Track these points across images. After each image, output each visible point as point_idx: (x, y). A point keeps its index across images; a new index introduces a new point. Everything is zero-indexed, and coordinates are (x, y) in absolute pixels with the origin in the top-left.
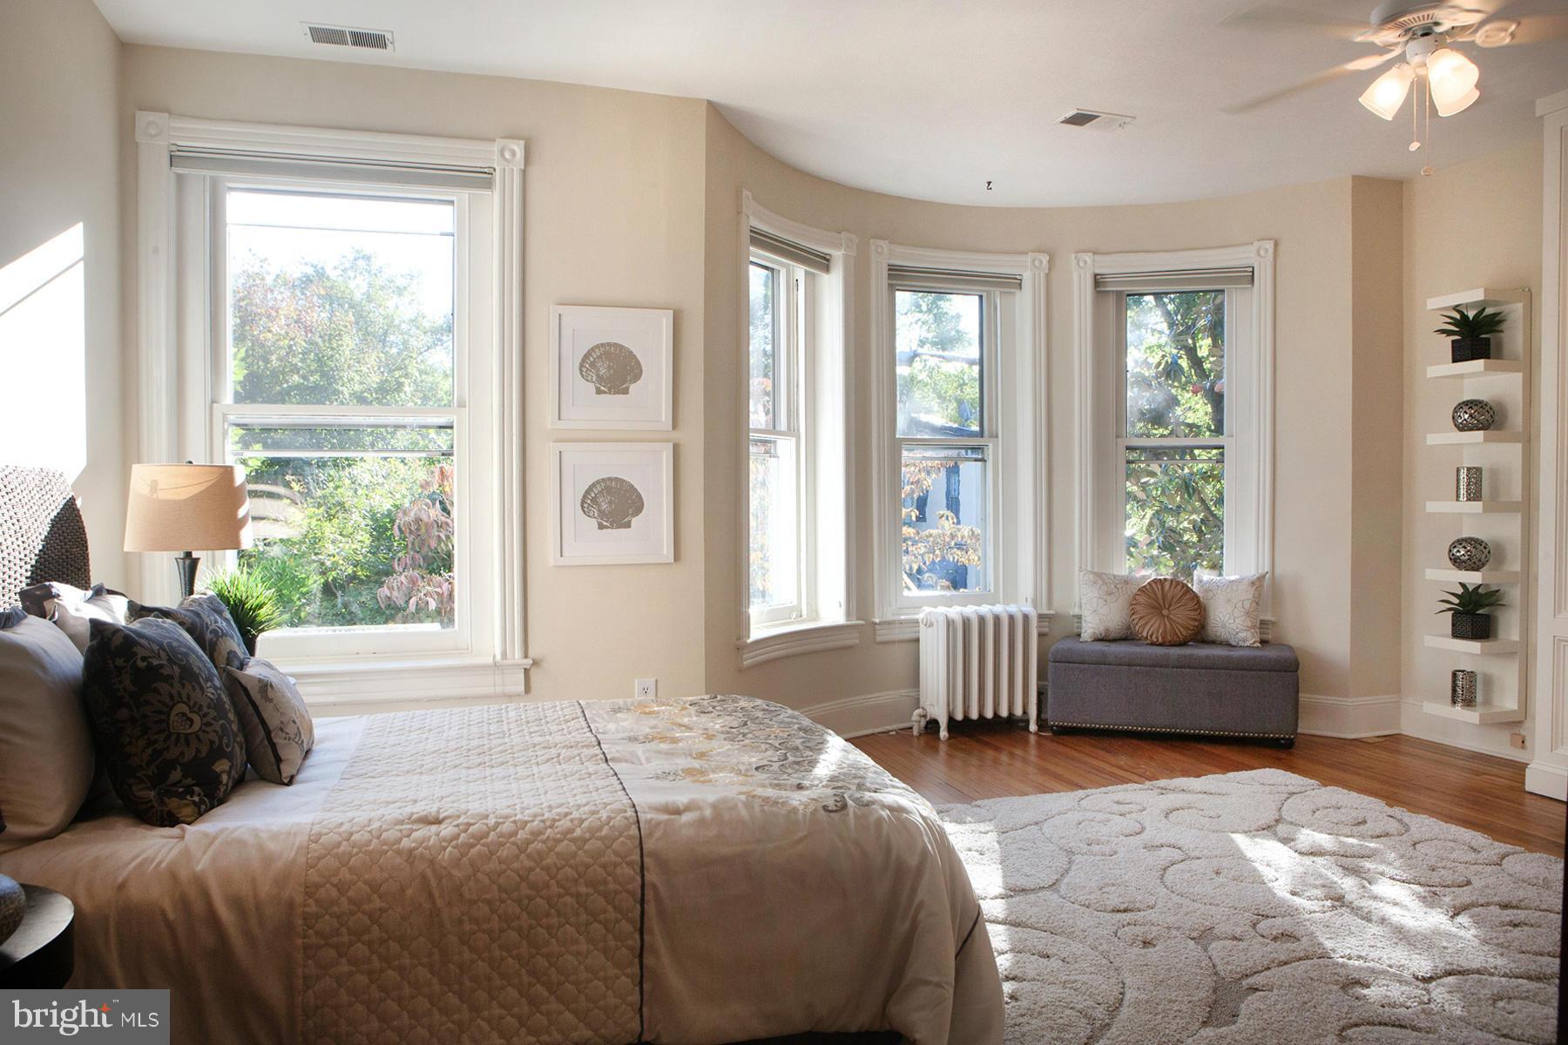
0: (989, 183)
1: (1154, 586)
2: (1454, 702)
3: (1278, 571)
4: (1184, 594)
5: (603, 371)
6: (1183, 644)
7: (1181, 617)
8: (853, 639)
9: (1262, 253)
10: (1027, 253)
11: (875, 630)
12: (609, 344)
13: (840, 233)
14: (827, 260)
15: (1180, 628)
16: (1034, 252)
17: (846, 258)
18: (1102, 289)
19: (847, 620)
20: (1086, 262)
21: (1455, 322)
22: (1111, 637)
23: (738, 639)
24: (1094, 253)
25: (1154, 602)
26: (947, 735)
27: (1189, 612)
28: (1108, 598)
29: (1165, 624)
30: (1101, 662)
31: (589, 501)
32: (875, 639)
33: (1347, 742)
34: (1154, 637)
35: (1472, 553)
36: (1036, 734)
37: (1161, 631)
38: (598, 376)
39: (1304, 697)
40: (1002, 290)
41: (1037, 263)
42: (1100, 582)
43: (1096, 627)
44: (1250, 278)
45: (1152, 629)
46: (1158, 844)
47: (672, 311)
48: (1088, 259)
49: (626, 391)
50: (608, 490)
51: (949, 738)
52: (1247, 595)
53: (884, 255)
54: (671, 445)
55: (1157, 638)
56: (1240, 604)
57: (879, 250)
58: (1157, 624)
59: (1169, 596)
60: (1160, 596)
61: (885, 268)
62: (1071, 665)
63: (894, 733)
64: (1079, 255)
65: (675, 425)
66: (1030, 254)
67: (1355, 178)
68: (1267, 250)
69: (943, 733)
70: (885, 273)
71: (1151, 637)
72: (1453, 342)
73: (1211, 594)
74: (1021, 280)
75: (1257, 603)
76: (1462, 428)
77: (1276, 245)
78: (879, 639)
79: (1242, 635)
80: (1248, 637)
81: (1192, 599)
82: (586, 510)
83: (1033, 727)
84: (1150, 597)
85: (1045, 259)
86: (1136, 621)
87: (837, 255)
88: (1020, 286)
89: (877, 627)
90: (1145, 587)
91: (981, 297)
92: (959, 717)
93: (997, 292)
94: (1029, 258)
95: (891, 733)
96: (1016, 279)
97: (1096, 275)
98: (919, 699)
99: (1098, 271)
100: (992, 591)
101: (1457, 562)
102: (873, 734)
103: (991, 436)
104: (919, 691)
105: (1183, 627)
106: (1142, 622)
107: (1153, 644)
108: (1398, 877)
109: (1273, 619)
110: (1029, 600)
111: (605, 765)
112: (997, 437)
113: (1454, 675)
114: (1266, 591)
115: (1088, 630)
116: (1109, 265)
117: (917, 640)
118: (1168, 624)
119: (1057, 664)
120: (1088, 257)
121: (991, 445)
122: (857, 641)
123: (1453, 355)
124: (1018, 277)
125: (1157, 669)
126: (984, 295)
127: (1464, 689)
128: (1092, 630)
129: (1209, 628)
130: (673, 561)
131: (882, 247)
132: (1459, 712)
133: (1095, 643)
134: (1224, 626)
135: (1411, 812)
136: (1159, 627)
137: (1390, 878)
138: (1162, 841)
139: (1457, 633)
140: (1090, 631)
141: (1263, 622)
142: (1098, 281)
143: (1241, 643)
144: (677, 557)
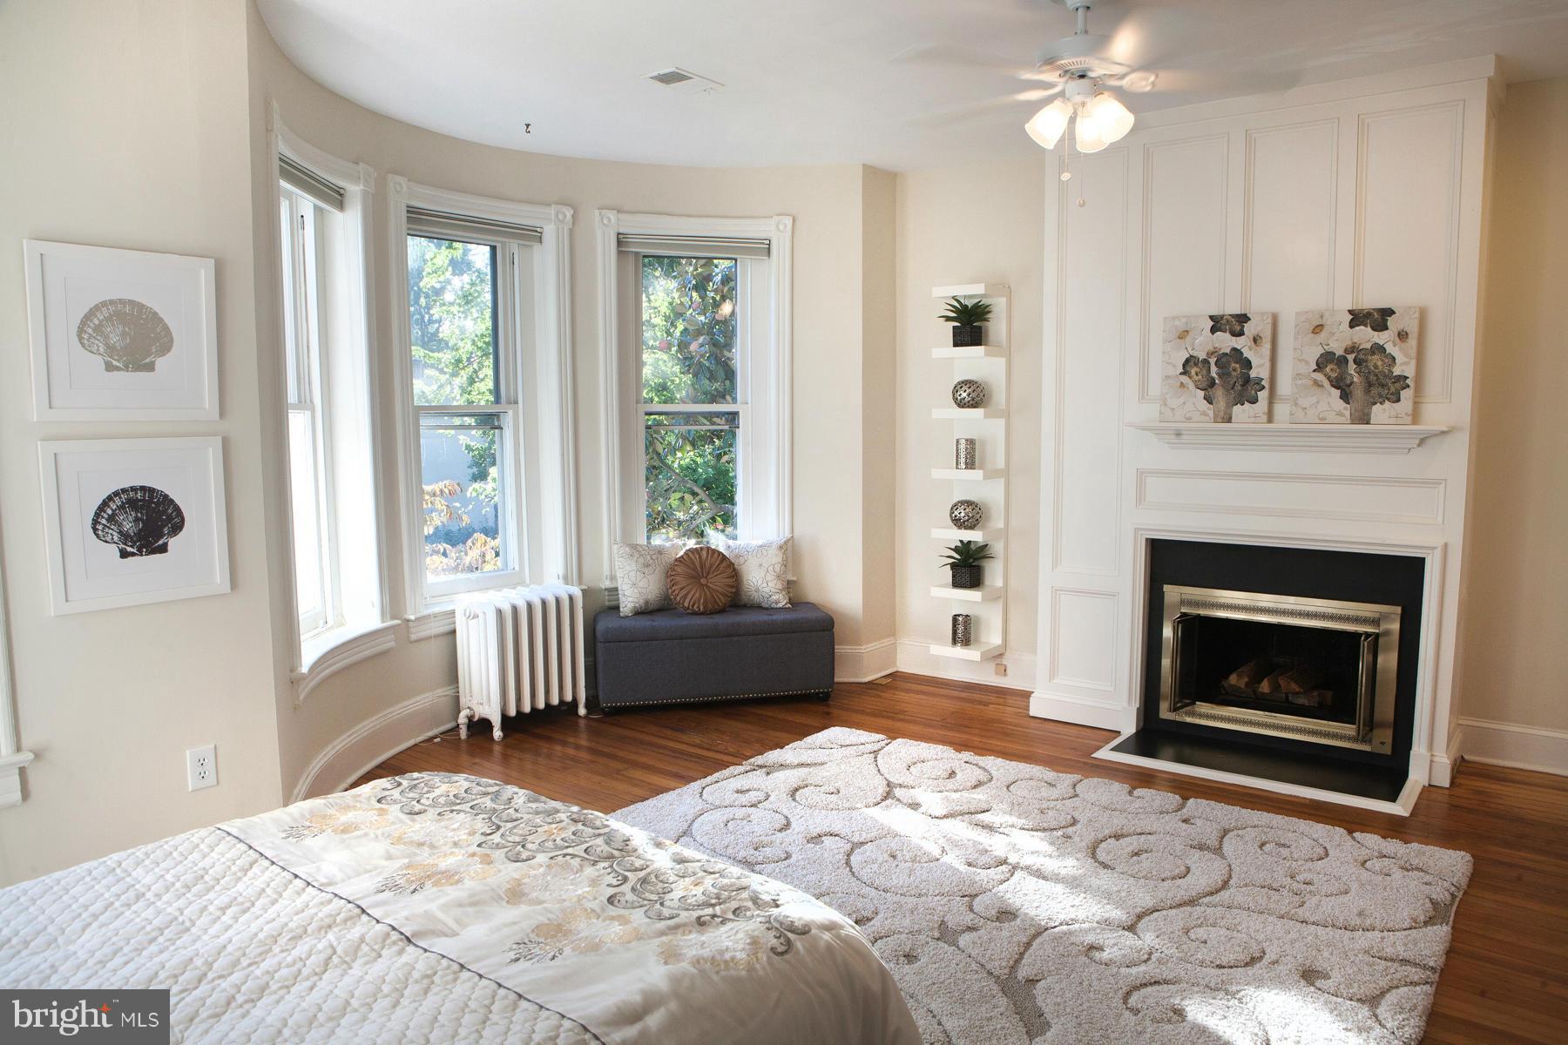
0: (528, 126)
1: (692, 556)
2: (954, 642)
3: (797, 533)
4: (721, 562)
5: (114, 339)
6: (722, 611)
7: (718, 583)
8: (389, 643)
9: (781, 227)
10: (550, 205)
11: (408, 627)
12: (122, 302)
13: (357, 163)
14: (341, 195)
15: (720, 596)
16: (557, 204)
17: (365, 193)
18: (624, 249)
19: (383, 621)
20: (609, 220)
21: (956, 310)
22: (651, 607)
23: (292, 671)
24: (618, 211)
25: (694, 573)
26: (501, 734)
27: (726, 580)
28: (646, 570)
29: (705, 594)
30: (651, 638)
31: (104, 521)
32: (408, 637)
33: (862, 686)
34: (695, 607)
35: (969, 514)
36: (586, 717)
37: (702, 601)
38: (107, 345)
39: (839, 649)
40: (521, 242)
41: (561, 217)
42: (636, 554)
43: (635, 600)
44: (767, 250)
45: (692, 601)
46: (816, 834)
47: (213, 261)
48: (612, 217)
49: (150, 367)
50: (132, 504)
51: (505, 736)
52: (775, 558)
53: (403, 193)
54: (220, 438)
55: (698, 607)
56: (771, 568)
57: (398, 188)
58: (697, 595)
59: (707, 565)
60: (697, 564)
61: (404, 209)
62: (622, 644)
63: (439, 739)
64: (604, 212)
65: (222, 414)
66: (553, 206)
67: (864, 166)
68: (785, 226)
69: (497, 734)
70: (404, 215)
71: (693, 606)
72: (954, 327)
73: (742, 560)
74: (541, 233)
75: (785, 566)
76: (961, 404)
77: (794, 221)
78: (413, 637)
79: (775, 597)
80: (781, 600)
81: (729, 566)
82: (100, 533)
83: (582, 711)
84: (688, 567)
85: (569, 213)
86: (676, 592)
87: (354, 190)
88: (540, 240)
89: (411, 624)
90: (682, 557)
91: (493, 249)
92: (512, 712)
93: (514, 246)
94: (552, 210)
95: (435, 740)
96: (537, 231)
97: (619, 234)
98: (458, 697)
99: (621, 231)
100: (517, 569)
101: (959, 523)
102: (416, 745)
103: (509, 403)
104: (458, 687)
105: (723, 595)
106: (683, 593)
107: (695, 614)
108: (1027, 827)
109: (795, 579)
110: (561, 576)
111: (410, 949)
112: (516, 402)
113: (955, 618)
114: (791, 552)
115: (628, 602)
116: (634, 225)
117: (454, 632)
118: (708, 593)
119: (608, 644)
120: (612, 215)
121: (510, 412)
122: (392, 644)
123: (954, 340)
124: (538, 230)
125: (708, 640)
126: (499, 246)
127: (963, 631)
128: (632, 605)
129: (742, 593)
130: (229, 591)
131: (400, 184)
132: (959, 652)
133: (637, 617)
134: (757, 590)
135: (979, 755)
136: (700, 595)
137: (1020, 829)
138: (818, 830)
139: (957, 583)
140: (630, 606)
141: (789, 582)
142: (621, 241)
143: (774, 605)
144: (234, 584)
